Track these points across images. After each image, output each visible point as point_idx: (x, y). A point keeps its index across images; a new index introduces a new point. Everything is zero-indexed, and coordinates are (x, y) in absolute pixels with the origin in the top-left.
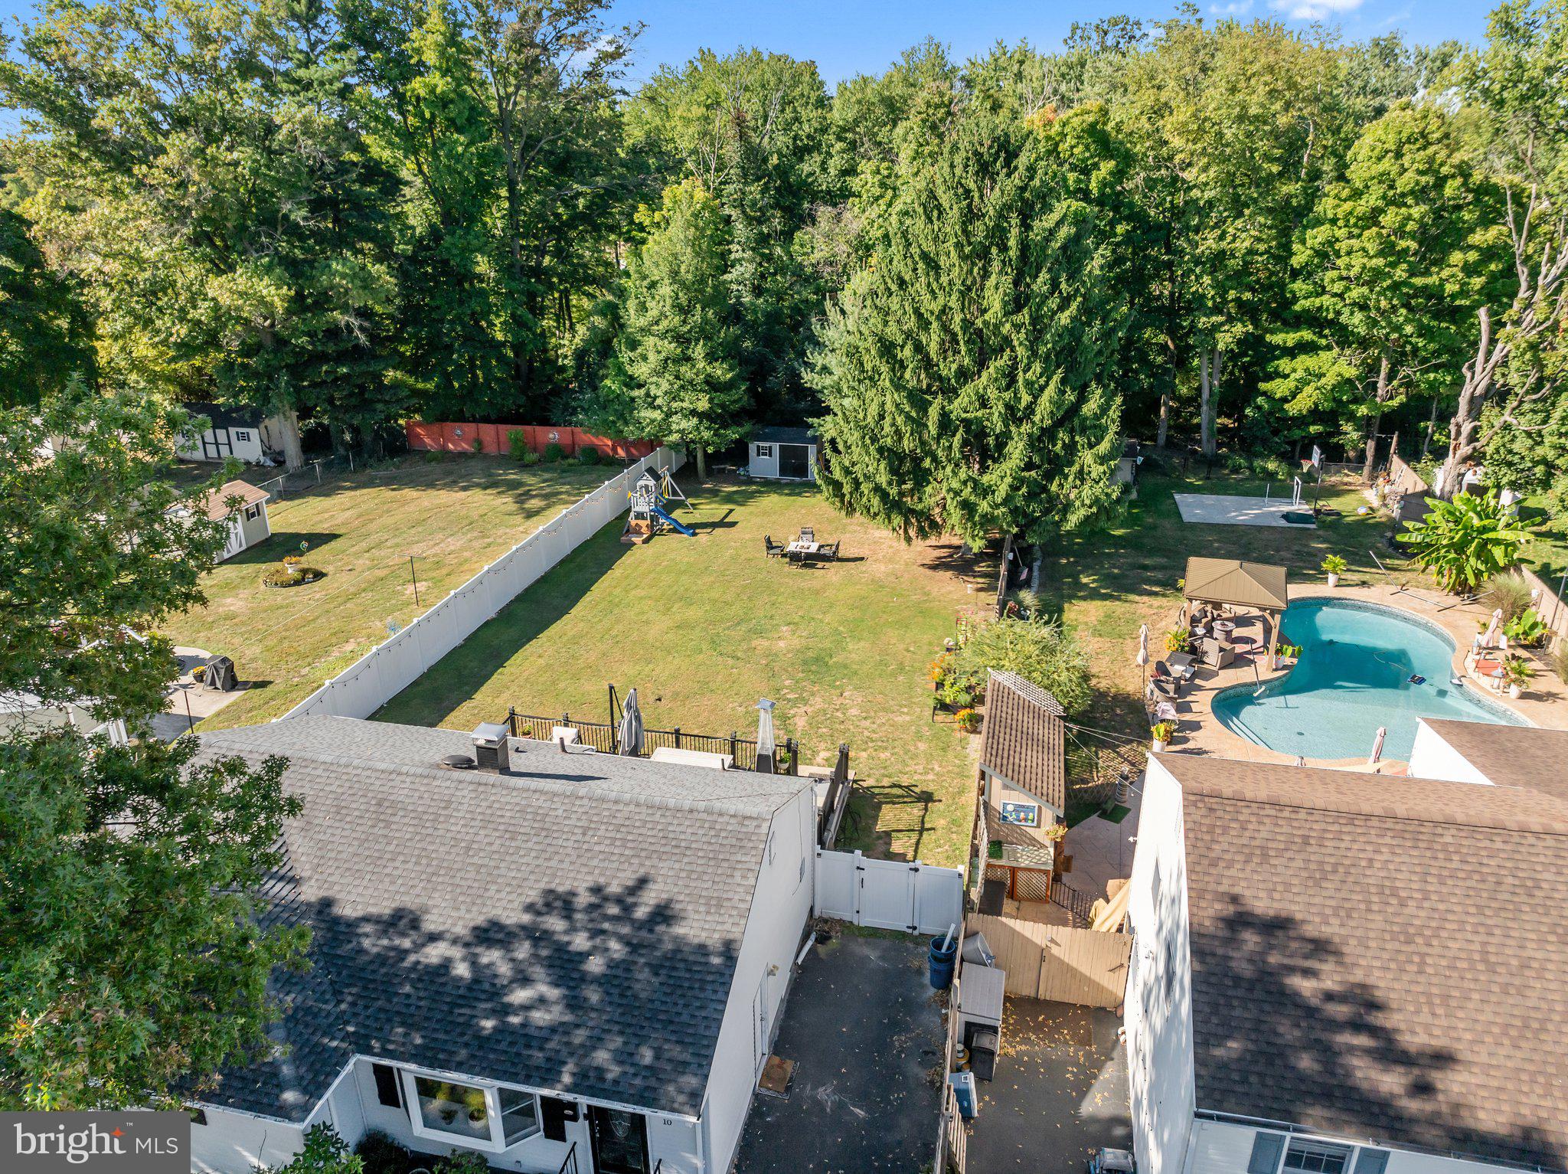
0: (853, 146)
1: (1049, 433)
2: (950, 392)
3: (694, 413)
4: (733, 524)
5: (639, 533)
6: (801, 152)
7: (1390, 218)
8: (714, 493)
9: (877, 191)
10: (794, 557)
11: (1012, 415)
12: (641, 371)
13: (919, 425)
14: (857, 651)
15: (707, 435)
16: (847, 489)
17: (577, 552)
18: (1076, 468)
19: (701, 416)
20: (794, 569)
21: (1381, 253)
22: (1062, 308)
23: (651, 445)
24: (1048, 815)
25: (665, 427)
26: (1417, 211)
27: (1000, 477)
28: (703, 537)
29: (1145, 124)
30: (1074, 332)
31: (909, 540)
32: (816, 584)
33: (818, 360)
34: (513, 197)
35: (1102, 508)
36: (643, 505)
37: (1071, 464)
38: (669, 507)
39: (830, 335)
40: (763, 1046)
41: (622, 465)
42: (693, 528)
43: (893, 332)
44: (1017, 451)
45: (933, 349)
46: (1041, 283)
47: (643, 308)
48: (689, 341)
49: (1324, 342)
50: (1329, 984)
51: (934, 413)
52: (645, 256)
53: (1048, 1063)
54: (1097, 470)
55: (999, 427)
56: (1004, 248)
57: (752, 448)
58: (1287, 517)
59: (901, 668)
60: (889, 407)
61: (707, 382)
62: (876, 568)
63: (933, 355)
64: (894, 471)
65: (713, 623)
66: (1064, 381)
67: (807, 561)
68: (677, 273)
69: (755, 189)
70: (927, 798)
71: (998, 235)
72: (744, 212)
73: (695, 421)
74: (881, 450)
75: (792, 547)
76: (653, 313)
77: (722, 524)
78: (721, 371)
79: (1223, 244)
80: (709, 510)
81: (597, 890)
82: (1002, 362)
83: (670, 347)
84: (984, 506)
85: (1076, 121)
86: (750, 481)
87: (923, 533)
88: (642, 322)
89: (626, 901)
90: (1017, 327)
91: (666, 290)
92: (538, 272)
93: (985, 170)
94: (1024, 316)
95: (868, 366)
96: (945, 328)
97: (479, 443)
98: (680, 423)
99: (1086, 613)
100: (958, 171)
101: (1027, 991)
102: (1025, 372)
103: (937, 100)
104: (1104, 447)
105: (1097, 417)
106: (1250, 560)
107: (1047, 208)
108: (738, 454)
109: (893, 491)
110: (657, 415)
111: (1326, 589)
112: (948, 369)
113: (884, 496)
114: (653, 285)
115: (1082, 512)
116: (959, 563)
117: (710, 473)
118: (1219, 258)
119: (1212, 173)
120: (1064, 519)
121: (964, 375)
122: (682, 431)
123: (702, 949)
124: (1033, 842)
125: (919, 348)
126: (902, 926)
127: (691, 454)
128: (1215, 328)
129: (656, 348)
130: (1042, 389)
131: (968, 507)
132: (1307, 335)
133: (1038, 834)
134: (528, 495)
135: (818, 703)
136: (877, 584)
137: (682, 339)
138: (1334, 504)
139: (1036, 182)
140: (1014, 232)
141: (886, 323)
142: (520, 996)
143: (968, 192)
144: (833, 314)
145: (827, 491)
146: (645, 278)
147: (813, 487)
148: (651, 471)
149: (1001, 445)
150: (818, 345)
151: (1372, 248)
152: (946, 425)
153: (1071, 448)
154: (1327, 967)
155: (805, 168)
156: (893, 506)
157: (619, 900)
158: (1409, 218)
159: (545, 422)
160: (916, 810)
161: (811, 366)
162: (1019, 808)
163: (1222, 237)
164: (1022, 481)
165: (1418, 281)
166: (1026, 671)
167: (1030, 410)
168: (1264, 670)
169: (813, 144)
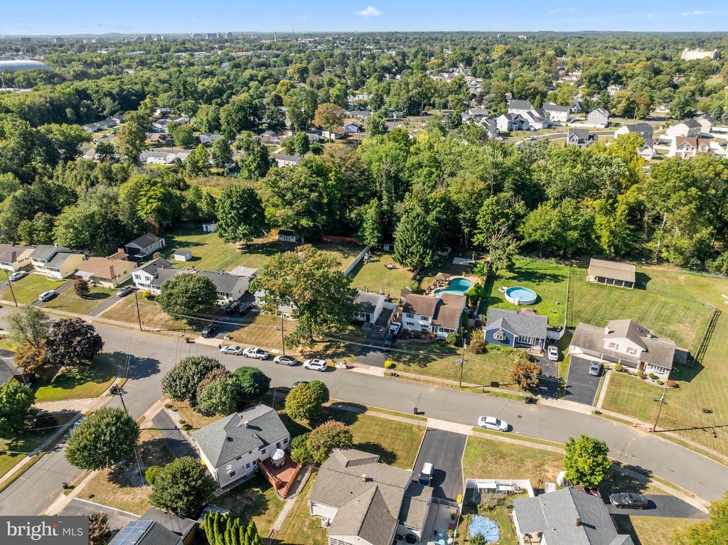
0: (411, 171)
1: (422, 254)
2: (410, 248)
3: (374, 241)
4: (380, 261)
8: (376, 254)
11: (418, 252)
12: (366, 234)
13: (405, 252)
14: (394, 283)
15: (377, 245)
19: (376, 242)
23: (367, 246)
25: (369, 243)
27: (416, 260)
28: (375, 264)
31: (404, 267)
33: (395, 233)
35: (430, 265)
37: (425, 259)
39: (398, 229)
40: (378, 316)
41: (362, 250)
42: (373, 261)
44: (418, 256)
45: (407, 242)
47: (366, 223)
54: (428, 260)
55: (416, 253)
57: (384, 246)
58: (469, 263)
59: (399, 285)
60: (401, 250)
61: (377, 236)
62: (400, 270)
65: (376, 278)
66: (424, 248)
67: (391, 269)
68: (373, 218)
70: (397, 300)
77: (378, 261)
78: (379, 235)
80: (375, 258)
81: (366, 302)
82: (416, 245)
83: (371, 230)
84: (413, 263)
85: (439, 196)
86: (383, 252)
88: (366, 226)
89: (368, 303)
91: (371, 221)
96: (409, 239)
97: (334, 239)
98: (372, 243)
102: (419, 246)
108: (382, 248)
109: (402, 260)
110: (368, 241)
111: (463, 277)
112: (410, 245)
114: (368, 220)
115: (427, 265)
116: (411, 271)
117: (377, 251)
120: (425, 266)
121: (412, 246)
123: (373, 305)
126: (391, 309)
127: (374, 248)
129: (369, 230)
130: (421, 248)
131: (411, 264)
132: (480, 231)
136: (400, 273)
137: (373, 229)
147: (393, 254)
153: (425, 256)
154: (411, 306)
156: (401, 262)
159: (348, 237)
160: (395, 301)
162: (404, 299)
164: (419, 260)
166: (410, 286)
167: (420, 251)
168: (444, 288)
169: (402, 170)
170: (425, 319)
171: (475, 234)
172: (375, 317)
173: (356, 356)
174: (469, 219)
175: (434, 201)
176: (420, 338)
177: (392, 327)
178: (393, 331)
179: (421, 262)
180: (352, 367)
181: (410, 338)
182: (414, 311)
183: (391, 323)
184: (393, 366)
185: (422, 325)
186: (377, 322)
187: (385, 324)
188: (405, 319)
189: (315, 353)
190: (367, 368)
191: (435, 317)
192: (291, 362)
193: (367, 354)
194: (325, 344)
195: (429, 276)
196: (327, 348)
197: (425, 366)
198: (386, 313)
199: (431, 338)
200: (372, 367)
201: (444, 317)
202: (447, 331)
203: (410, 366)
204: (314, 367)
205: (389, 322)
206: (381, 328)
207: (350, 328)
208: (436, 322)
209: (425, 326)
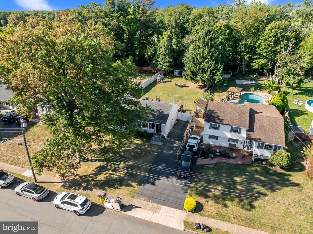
0: (194, 23)
1: (213, 70)
2: (201, 64)
3: (166, 66)
4: (171, 82)
5: (158, 82)
6: (185, 23)
7: (269, 40)
8: (168, 78)
9: (195, 33)
10: (179, 86)
11: (209, 67)
12: (159, 59)
13: (196, 68)
14: (186, 97)
15: (168, 69)
16: (186, 77)
17: (150, 84)
18: (217, 75)
19: (167, 66)
20: (179, 87)
21: (267, 45)
22: (216, 53)
23: (160, 70)
24: (203, 110)
25: (162, 68)
26: (274, 39)
27: (206, 75)
28: (167, 83)
29: (235, 24)
30: (217, 57)
31: (194, 84)
32: (182, 89)
33: (185, 58)
34: (141, 32)
35: (220, 80)
36: (159, 78)
37: (216, 74)
38: (162, 79)
39: (186, 55)
40: (171, 127)
41: (155, 73)
42: (165, 82)
43: (193, 56)
44: (209, 72)
45: (199, 58)
46: (213, 50)
47: (160, 51)
48: (166, 55)
49: (261, 58)
50: (215, 115)
51: (198, 67)
52: (160, 43)
53: (199, 131)
54: (219, 75)
55: (207, 69)
56: (208, 45)
57: (175, 71)
58: (251, 83)
59: (191, 99)
60: (192, 66)
61: (168, 61)
62: (190, 88)
63: (199, 59)
64: (193, 74)
65: (168, 93)
66: (215, 63)
67: (181, 86)
68: (165, 45)
69: (177, 30)
70: (191, 111)
71: (208, 44)
72: (175, 33)
73: (166, 67)
74: (191, 72)
75: (179, 85)
76: (161, 51)
77: (169, 82)
78: (170, 60)
79: (246, 43)
80: (167, 80)
81: (156, 110)
82: (207, 60)
83: (163, 56)
84: (204, 79)
85: (224, 24)
86: (174, 76)
87: (196, 83)
88: (159, 53)
89: (159, 111)
90: (209, 56)
91: (163, 48)
92: (143, 43)
93: (206, 34)
94: (210, 54)
95: (190, 60)
96: (200, 56)
98: (164, 67)
99: (217, 94)
100: (203, 34)
101: (198, 126)
102: (210, 62)
103: (203, 20)
104: (220, 72)
105: (220, 68)
106: (237, 87)
107: (214, 40)
108: (172, 72)
109: (192, 77)
110: (161, 66)
111: (251, 92)
112: (200, 61)
113: (191, 77)
114: (161, 47)
115: (217, 81)
116: (201, 87)
117: (168, 74)
118: (245, 45)
119: (245, 32)
120: (215, 81)
121: (203, 62)
122: (164, 68)
123: (166, 114)
124: (201, 113)
125: (197, 58)
126: (186, 121)
127: (166, 72)
128: (245, 55)
129: (162, 56)
130: (212, 64)
131: (202, 79)
132: (258, 57)
133: (202, 112)
134: (141, 77)
135: (180, 102)
136: (190, 90)
137: (165, 55)
138: (260, 82)
139: (213, 36)
140: (210, 43)
141: (193, 55)
142: (150, 117)
143: (204, 37)
144: (187, 52)
145: (184, 77)
146: (160, 46)
147: (183, 77)
148: (160, 74)
149: (207, 71)
150: (185, 56)
151: (266, 44)
152: (200, 68)
153: (216, 72)
154: (216, 114)
155: (185, 26)
156: (192, 79)
157: (158, 111)
158: (272, 40)
160: (190, 112)
161: (184, 59)
162: (200, 109)
163: (246, 41)
164: (209, 76)
165: (273, 49)
166: (204, 97)
167: (211, 66)
168: (237, 101)
169: (187, 22)
170: (236, 130)
171: (254, 59)
172: (167, 128)
173: (140, 184)
174: (250, 46)
175: (220, 29)
176: (229, 157)
177: (191, 142)
178: (191, 147)
179: (211, 78)
180: (130, 207)
181: (215, 156)
182: (221, 120)
183: (187, 136)
184: (198, 208)
185: (229, 139)
186: (170, 134)
187: (180, 138)
188: (207, 131)
189: (81, 177)
190: (156, 210)
191: (251, 128)
192: (36, 196)
193: (157, 182)
194: (98, 164)
195: (219, 92)
196: (100, 170)
197: (253, 207)
198: (180, 125)
199: (244, 157)
200: (164, 207)
201: (263, 128)
202: (268, 147)
203: (225, 206)
204: (66, 207)
205: (185, 134)
206: (175, 143)
207: (137, 141)
208: (254, 135)
209: (233, 140)
